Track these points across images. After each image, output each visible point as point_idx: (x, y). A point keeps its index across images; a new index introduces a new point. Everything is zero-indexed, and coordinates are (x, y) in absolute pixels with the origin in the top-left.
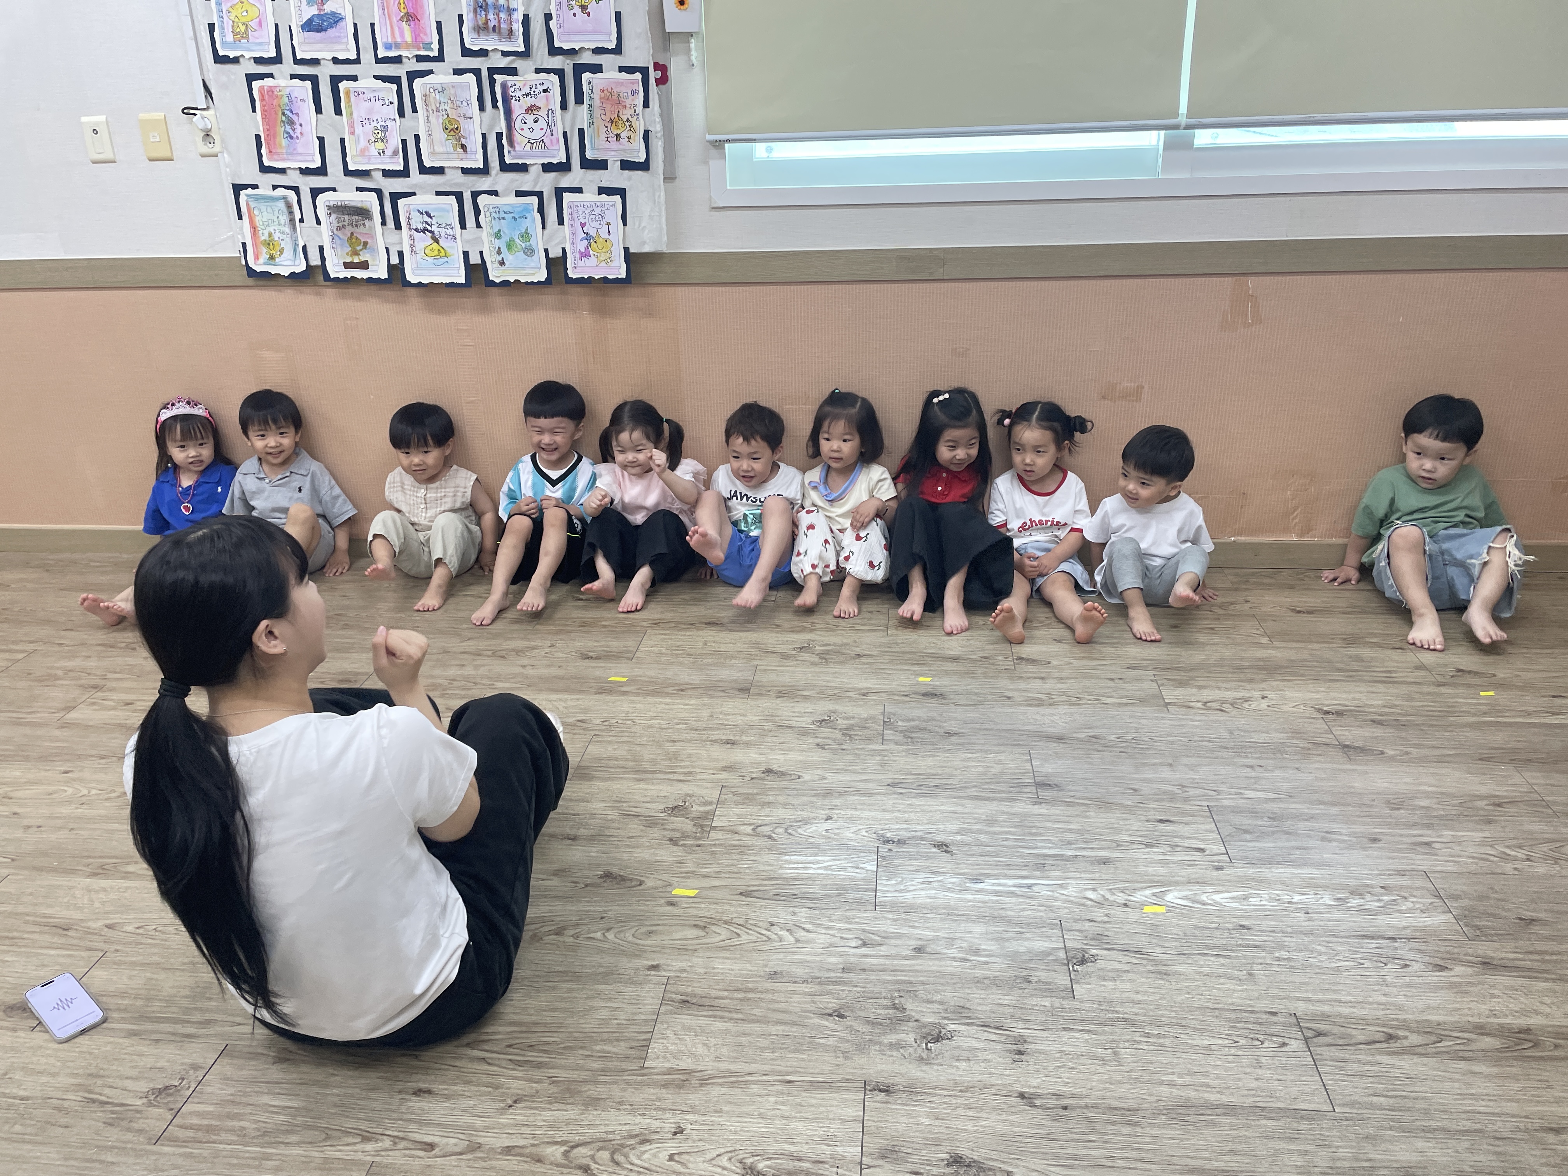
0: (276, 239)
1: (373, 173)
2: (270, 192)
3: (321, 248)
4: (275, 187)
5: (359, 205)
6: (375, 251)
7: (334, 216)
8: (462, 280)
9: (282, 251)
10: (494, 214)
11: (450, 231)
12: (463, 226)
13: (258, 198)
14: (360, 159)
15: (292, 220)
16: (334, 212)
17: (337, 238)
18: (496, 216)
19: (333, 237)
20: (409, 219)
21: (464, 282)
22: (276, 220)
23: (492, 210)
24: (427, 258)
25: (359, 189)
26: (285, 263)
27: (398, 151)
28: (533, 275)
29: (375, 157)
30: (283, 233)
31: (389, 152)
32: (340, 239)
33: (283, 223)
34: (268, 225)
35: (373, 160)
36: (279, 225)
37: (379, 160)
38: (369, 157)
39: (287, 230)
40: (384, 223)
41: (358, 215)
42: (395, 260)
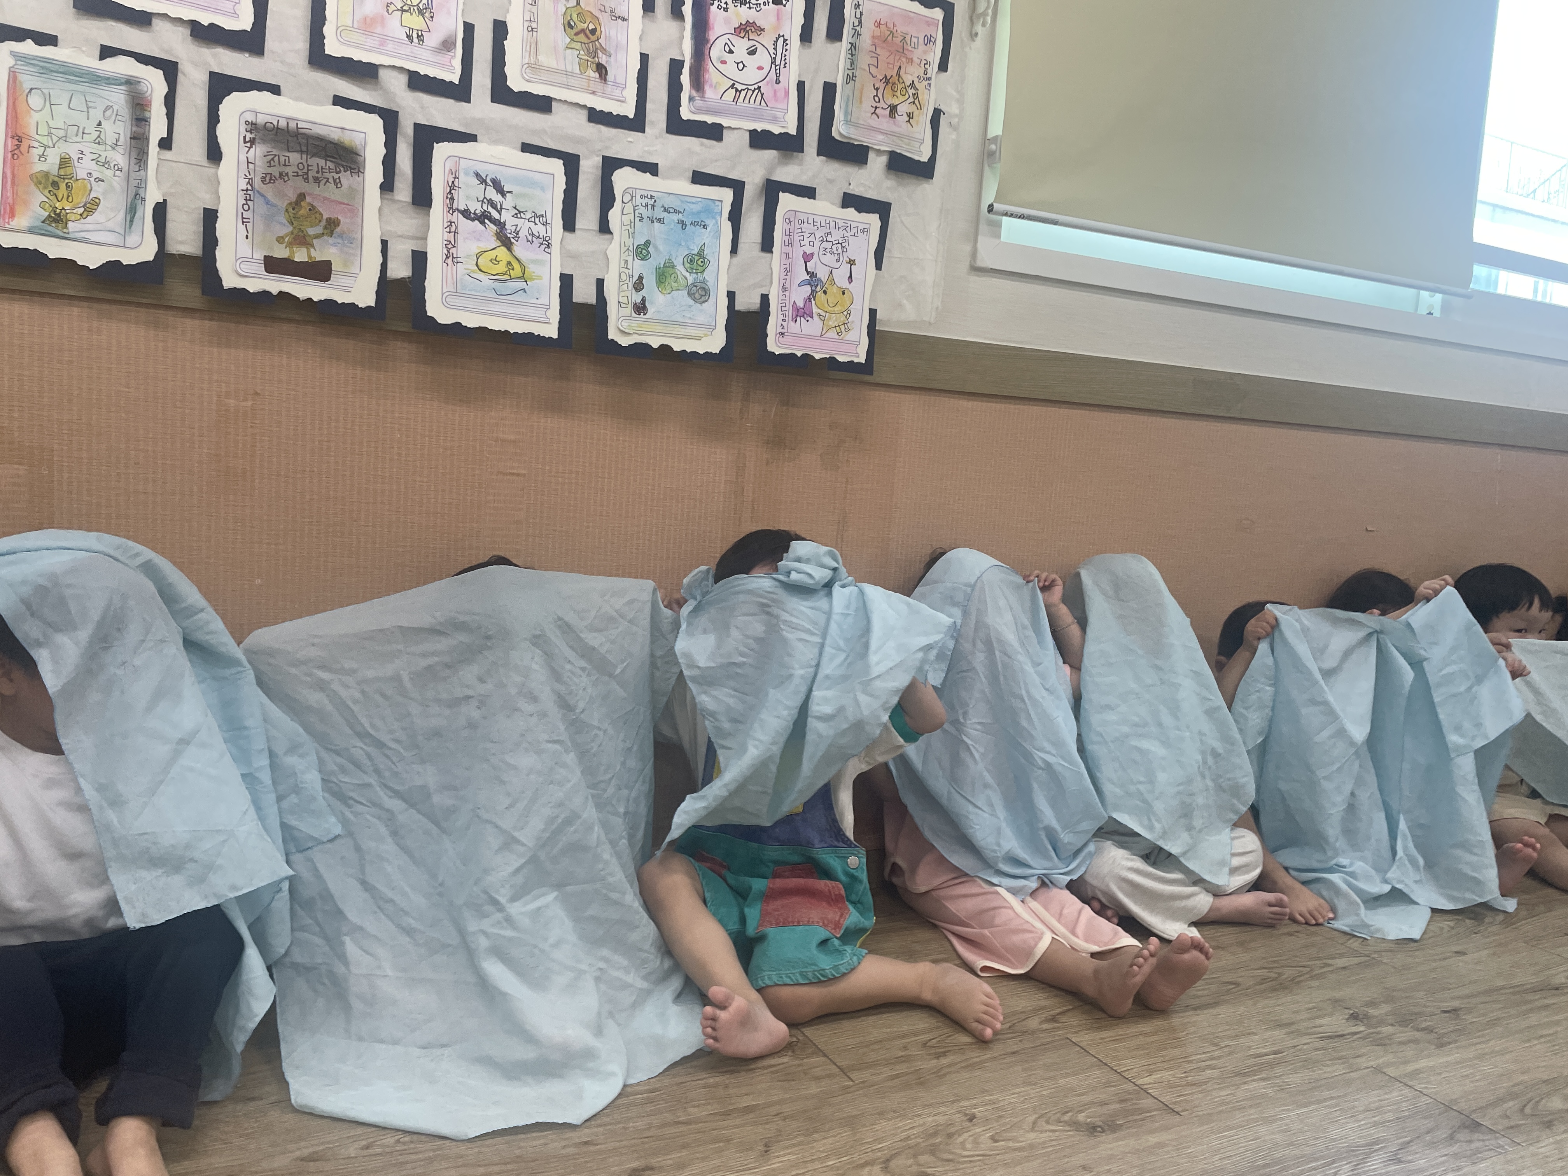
0: (81, 174)
1: (382, 73)
2: (90, 61)
3: (210, 217)
4: (107, 52)
5: (335, 135)
6: (353, 242)
7: (259, 151)
8: (551, 331)
9: (91, 207)
10: (642, 210)
11: (539, 229)
12: (569, 225)
13: (48, 68)
14: (357, 37)
15: (139, 141)
16: (264, 141)
17: (259, 200)
18: (645, 213)
19: (249, 195)
20: (452, 186)
21: (555, 336)
22: (91, 128)
23: (638, 200)
24: (480, 276)
25: (340, 101)
26: (93, 237)
27: (454, 44)
28: (699, 339)
29: (399, 42)
30: (106, 164)
31: (433, 40)
32: (267, 203)
33: (110, 139)
34: (65, 138)
35: (390, 46)
36: (98, 141)
37: (408, 49)
38: (384, 40)
39: (119, 158)
40: (387, 186)
41: (326, 157)
42: (400, 270)
